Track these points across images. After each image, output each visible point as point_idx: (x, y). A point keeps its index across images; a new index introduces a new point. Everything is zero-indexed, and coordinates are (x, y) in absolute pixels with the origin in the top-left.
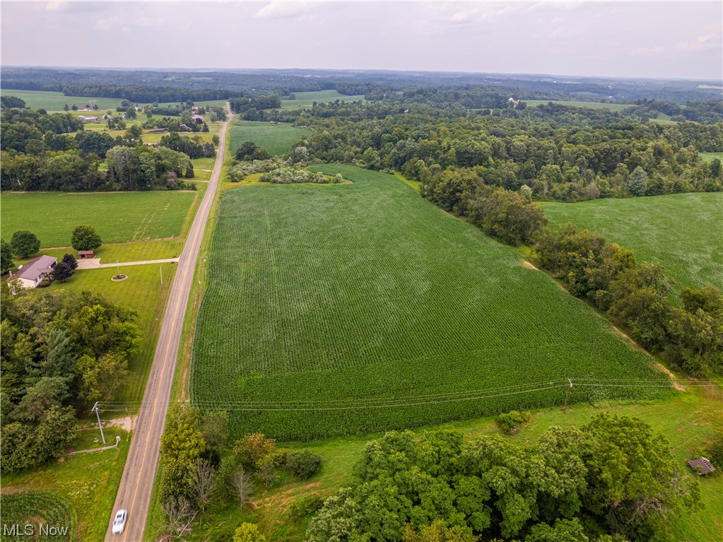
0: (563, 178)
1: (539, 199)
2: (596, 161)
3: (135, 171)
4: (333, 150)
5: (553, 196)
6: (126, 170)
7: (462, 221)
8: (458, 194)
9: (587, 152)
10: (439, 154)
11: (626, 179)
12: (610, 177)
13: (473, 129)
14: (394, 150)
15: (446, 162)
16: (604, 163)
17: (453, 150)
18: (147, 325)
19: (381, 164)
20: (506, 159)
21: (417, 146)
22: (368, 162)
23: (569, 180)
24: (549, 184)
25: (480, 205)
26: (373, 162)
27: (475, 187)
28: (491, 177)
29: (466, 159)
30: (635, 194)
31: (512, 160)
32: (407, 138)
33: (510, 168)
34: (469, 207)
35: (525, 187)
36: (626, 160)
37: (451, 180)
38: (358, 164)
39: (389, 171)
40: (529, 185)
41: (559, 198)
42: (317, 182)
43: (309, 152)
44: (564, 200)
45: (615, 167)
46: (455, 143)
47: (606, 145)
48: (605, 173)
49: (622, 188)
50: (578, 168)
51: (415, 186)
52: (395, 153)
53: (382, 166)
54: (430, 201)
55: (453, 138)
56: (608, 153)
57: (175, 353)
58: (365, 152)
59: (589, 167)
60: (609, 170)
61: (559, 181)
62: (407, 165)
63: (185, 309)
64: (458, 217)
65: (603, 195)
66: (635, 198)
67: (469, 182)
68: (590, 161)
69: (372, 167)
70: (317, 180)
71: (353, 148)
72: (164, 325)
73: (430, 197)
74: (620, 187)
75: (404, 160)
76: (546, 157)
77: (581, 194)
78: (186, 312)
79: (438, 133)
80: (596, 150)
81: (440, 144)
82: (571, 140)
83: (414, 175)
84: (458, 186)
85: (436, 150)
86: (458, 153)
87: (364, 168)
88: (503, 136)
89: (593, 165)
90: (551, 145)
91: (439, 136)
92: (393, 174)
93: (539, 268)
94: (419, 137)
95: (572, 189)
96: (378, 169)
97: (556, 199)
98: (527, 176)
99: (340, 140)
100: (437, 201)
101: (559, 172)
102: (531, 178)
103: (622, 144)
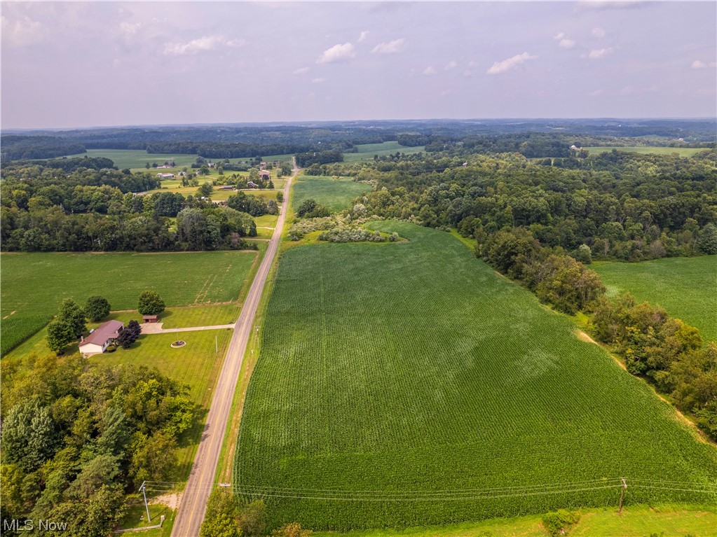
0: (625, 235)
1: (600, 259)
2: (662, 216)
3: (201, 232)
4: (391, 207)
5: (615, 255)
6: (193, 231)
7: (517, 283)
8: (513, 257)
9: (651, 207)
10: (495, 212)
11: (695, 235)
12: (677, 233)
13: (530, 185)
14: (450, 207)
15: (502, 220)
16: (670, 220)
17: (509, 208)
18: (199, 395)
19: (437, 221)
20: (566, 216)
21: (474, 203)
22: (425, 220)
23: (632, 237)
24: (610, 242)
25: (534, 271)
26: (428, 220)
27: (530, 250)
28: (549, 235)
29: (523, 217)
30: (706, 252)
31: (572, 217)
32: (463, 196)
33: (570, 224)
34: (523, 271)
35: (585, 247)
36: (696, 215)
37: (506, 242)
38: (414, 221)
39: (445, 229)
40: (589, 244)
41: (621, 257)
42: (373, 241)
43: (367, 209)
44: (627, 259)
45: (683, 223)
46: (512, 200)
47: (671, 200)
48: (672, 228)
49: (691, 246)
50: (641, 225)
51: (471, 244)
52: (451, 211)
53: (439, 224)
54: (485, 261)
55: (509, 195)
56: (675, 207)
57: (224, 426)
58: (423, 209)
59: (654, 223)
60: (677, 226)
61: (622, 239)
62: (464, 222)
63: (237, 379)
64: (511, 279)
65: (670, 254)
66: (706, 256)
67: (525, 245)
68: (656, 216)
69: (428, 225)
70: (374, 239)
71: (410, 204)
72: (215, 395)
73: (485, 258)
74: (688, 245)
75: (460, 218)
76: (608, 213)
77: (645, 253)
78: (238, 382)
79: (496, 188)
80: (661, 206)
81: (497, 201)
82: (633, 193)
83: (470, 233)
84: (512, 249)
85: (493, 207)
86: (515, 210)
87: (420, 225)
88: (563, 191)
89: (659, 220)
90: (613, 199)
91: (496, 193)
92: (449, 231)
93: (596, 341)
94: (475, 193)
95: (634, 247)
96: (434, 226)
97: (618, 258)
98: (586, 234)
99: (398, 197)
100: (491, 262)
101: (620, 229)
102: (591, 235)
103: (690, 198)
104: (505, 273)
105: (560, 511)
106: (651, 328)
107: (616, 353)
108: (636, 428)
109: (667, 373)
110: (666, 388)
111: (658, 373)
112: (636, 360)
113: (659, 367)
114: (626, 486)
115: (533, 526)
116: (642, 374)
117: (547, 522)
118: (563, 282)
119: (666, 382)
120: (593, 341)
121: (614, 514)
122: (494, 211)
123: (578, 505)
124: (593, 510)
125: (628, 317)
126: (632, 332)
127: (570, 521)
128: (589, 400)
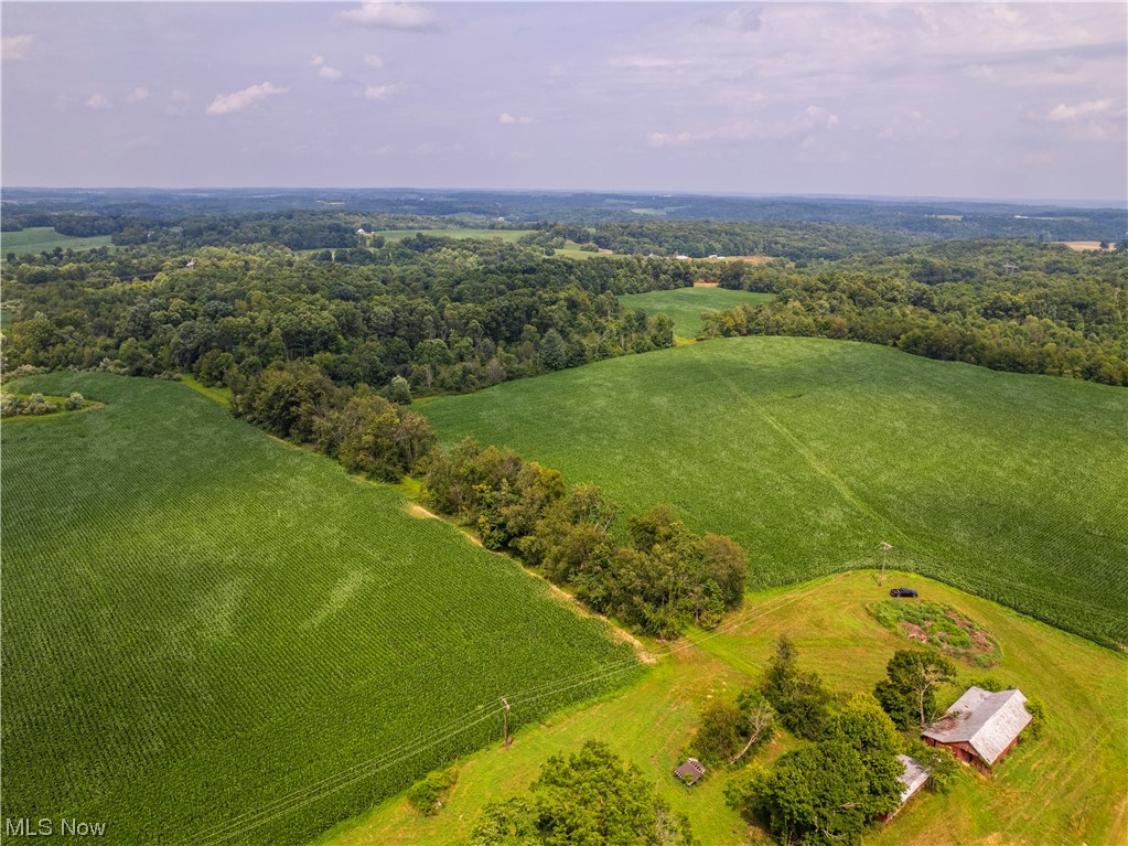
0: (452, 356)
1: (421, 394)
2: (494, 325)
4: (59, 347)
5: (442, 386)
7: (308, 450)
8: (293, 409)
9: (478, 313)
10: (254, 340)
11: (537, 347)
12: (516, 347)
13: (304, 292)
14: (176, 338)
15: (267, 351)
16: (504, 329)
17: (276, 331)
19: (155, 364)
20: (366, 336)
21: (216, 328)
22: (131, 364)
23: (461, 358)
24: (433, 368)
25: (330, 425)
26: (138, 364)
27: (319, 395)
28: (345, 368)
29: (301, 343)
30: (552, 367)
31: (375, 337)
32: (195, 319)
33: (372, 349)
34: (314, 429)
35: (399, 380)
36: (534, 320)
37: (279, 387)
38: (111, 368)
39: (170, 376)
40: (405, 374)
41: (450, 388)
42: (32, 412)
43: (8, 355)
44: (459, 390)
45: (521, 331)
46: (279, 319)
47: (503, 302)
48: (509, 340)
49: (534, 362)
50: (470, 339)
51: (222, 397)
52: (177, 344)
53: (157, 369)
54: (250, 422)
55: (273, 312)
56: (508, 311)
58: (124, 346)
59: (486, 335)
60: (513, 338)
61: (448, 362)
62: (204, 362)
64: (299, 445)
65: (512, 376)
66: (553, 373)
67: (310, 388)
68: (486, 326)
69: (138, 372)
70: (32, 409)
71: (99, 340)
73: (249, 417)
74: (530, 361)
75: (195, 355)
76: (423, 326)
77: (481, 378)
79: (249, 302)
80: (491, 311)
81: (253, 322)
82: (454, 295)
83: (216, 378)
84: (291, 396)
85: (249, 333)
86: (286, 335)
87: (124, 374)
88: (356, 300)
89: (491, 330)
90: (427, 306)
91: (250, 309)
92: (179, 380)
93: (436, 514)
94: (216, 311)
95: (466, 372)
96: (151, 374)
97: (447, 390)
98: (398, 360)
99: (71, 328)
100: (261, 422)
101: (444, 348)
102: (405, 362)
103: (522, 297)
104: (286, 435)
105: (430, 775)
106: (504, 480)
107: (466, 525)
108: (508, 623)
109: (533, 538)
110: (533, 559)
111: (522, 541)
112: (493, 529)
113: (522, 532)
114: (508, 707)
115: (396, 812)
116: (504, 546)
117: (414, 799)
118: (376, 436)
119: (534, 550)
120: (432, 516)
121: (499, 751)
122: (252, 338)
123: (451, 757)
124: (473, 755)
125: (472, 472)
126: (482, 491)
127: (446, 785)
128: (441, 603)
